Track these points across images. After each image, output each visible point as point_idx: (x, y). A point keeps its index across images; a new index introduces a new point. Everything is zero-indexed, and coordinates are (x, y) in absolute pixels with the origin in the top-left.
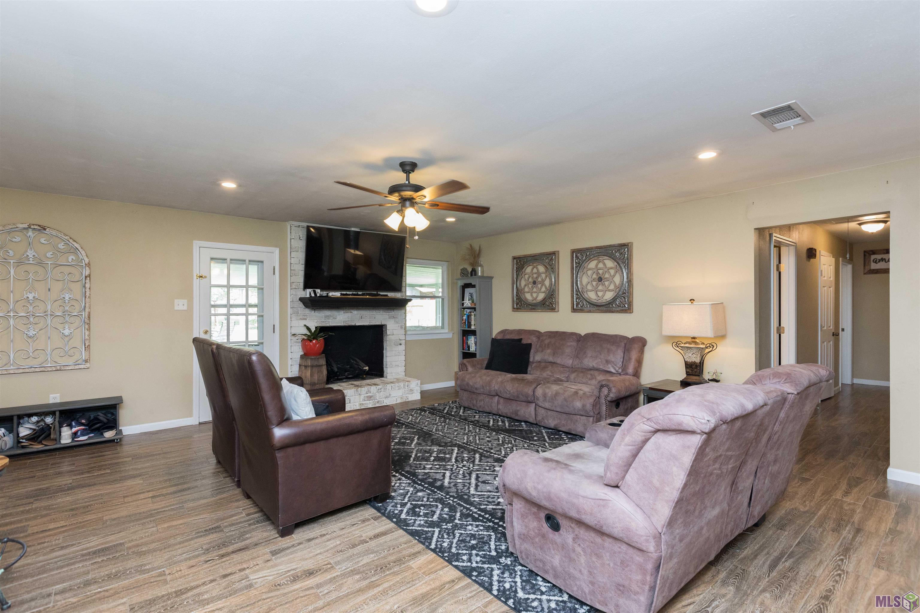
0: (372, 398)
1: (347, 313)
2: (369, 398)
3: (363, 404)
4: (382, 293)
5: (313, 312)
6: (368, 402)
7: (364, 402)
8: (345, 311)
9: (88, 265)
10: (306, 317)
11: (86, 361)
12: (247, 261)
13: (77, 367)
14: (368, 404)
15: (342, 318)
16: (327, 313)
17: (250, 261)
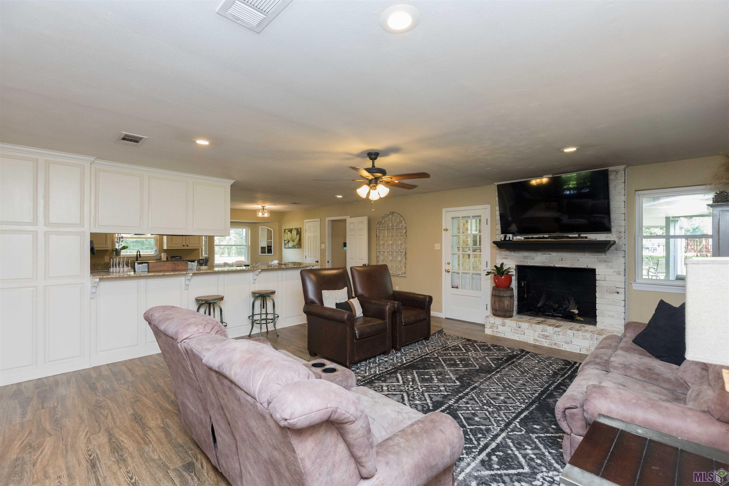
0: (548, 338)
1: (545, 254)
2: (546, 337)
3: (537, 340)
4: (570, 236)
5: (513, 253)
6: (544, 340)
7: (538, 339)
8: (543, 253)
9: (405, 228)
10: (507, 257)
11: (405, 273)
12: (471, 217)
13: (402, 276)
14: (542, 341)
15: (539, 259)
16: (526, 254)
17: (473, 217)
